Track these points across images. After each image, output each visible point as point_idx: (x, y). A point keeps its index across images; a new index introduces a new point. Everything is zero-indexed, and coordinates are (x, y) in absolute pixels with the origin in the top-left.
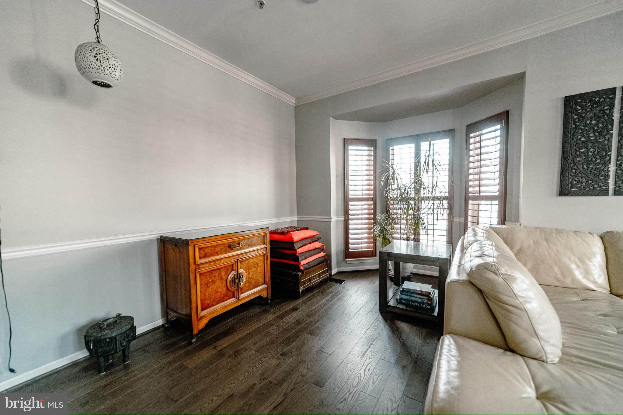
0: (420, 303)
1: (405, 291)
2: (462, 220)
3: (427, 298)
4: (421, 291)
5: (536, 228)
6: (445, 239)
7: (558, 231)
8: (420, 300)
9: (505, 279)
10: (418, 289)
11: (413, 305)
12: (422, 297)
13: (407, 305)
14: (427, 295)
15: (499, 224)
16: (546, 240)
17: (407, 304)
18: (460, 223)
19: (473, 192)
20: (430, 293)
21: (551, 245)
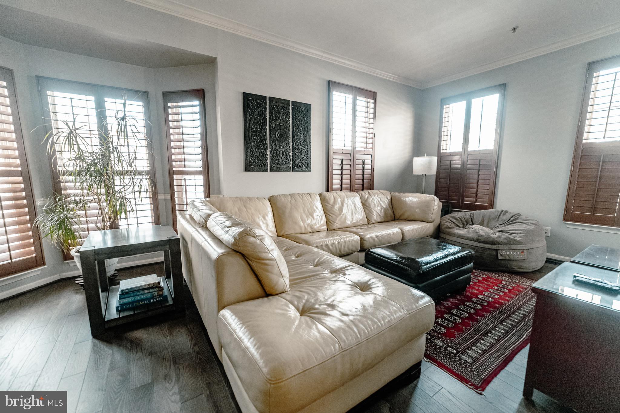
0: (149, 299)
1: (127, 293)
2: (169, 197)
3: (157, 289)
4: (148, 285)
5: (237, 197)
6: (150, 220)
7: (250, 199)
8: (149, 296)
9: (260, 240)
10: (143, 283)
11: (142, 305)
12: (151, 291)
13: (133, 309)
14: (157, 286)
15: (205, 198)
16: (245, 207)
17: (133, 306)
18: (165, 200)
19: (177, 167)
20: (159, 283)
21: (248, 210)
